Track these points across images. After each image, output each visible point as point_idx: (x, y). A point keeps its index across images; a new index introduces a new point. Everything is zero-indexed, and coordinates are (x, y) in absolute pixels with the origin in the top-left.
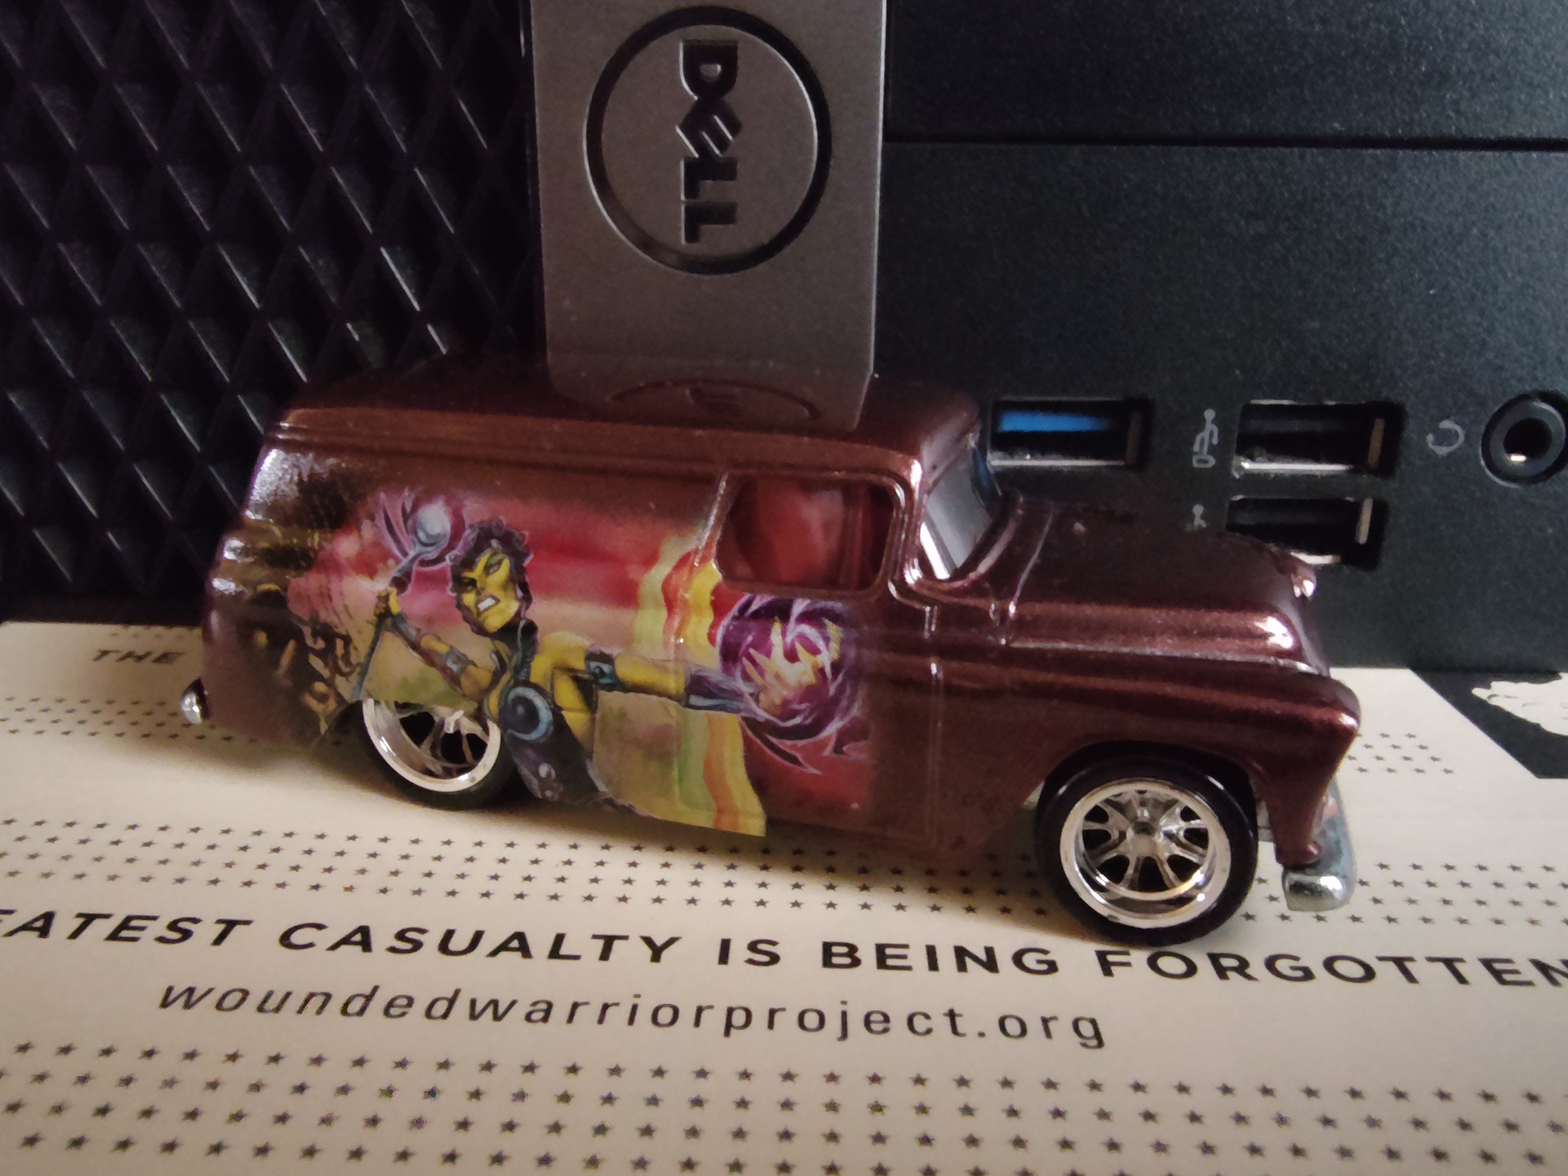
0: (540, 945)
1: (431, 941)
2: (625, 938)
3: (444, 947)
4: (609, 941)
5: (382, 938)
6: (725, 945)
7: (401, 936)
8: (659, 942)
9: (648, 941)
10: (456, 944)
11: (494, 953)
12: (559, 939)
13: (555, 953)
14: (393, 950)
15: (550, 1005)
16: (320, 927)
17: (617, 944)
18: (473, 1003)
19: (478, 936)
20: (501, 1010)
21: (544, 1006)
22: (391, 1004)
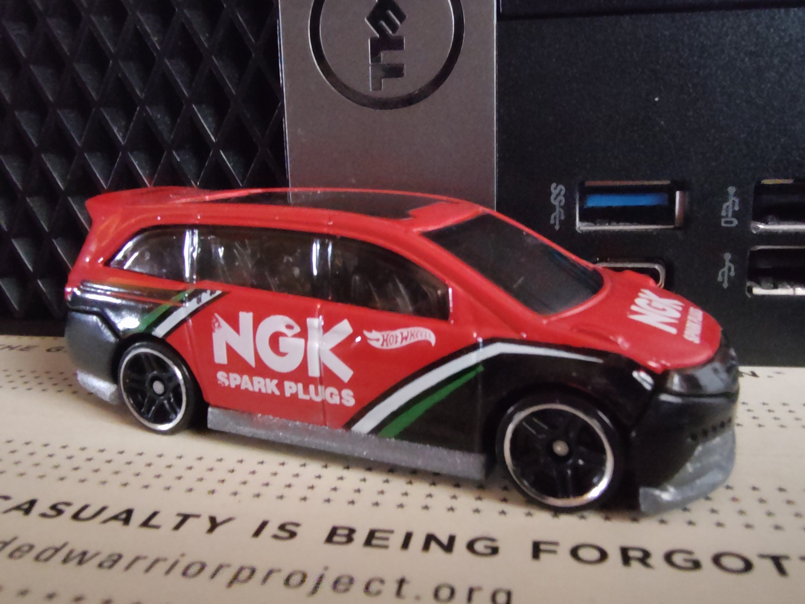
0: (137, 518)
1: (69, 511)
2: (198, 516)
3: (76, 517)
4: (185, 518)
5: (42, 506)
6: (264, 524)
7: (54, 507)
8: (219, 520)
9: (213, 520)
10: (85, 514)
11: (105, 522)
12: (155, 514)
13: (146, 524)
14: (44, 515)
15: (120, 557)
16: (6, 498)
17: (190, 521)
18: (71, 552)
19: (103, 509)
20: (87, 557)
21: (115, 558)
22: (18, 549)
